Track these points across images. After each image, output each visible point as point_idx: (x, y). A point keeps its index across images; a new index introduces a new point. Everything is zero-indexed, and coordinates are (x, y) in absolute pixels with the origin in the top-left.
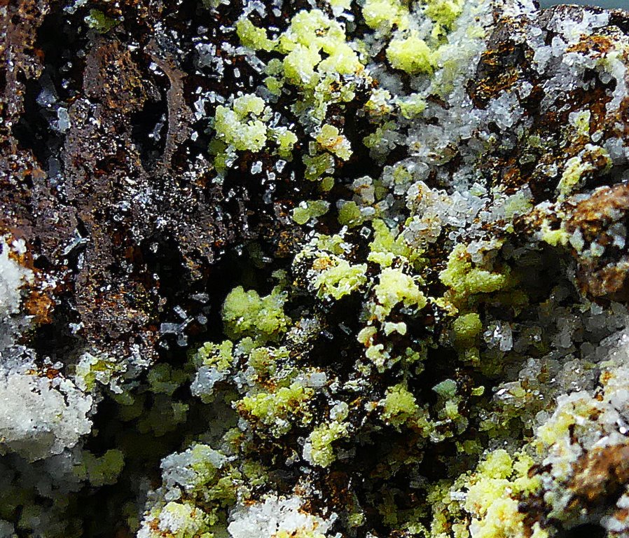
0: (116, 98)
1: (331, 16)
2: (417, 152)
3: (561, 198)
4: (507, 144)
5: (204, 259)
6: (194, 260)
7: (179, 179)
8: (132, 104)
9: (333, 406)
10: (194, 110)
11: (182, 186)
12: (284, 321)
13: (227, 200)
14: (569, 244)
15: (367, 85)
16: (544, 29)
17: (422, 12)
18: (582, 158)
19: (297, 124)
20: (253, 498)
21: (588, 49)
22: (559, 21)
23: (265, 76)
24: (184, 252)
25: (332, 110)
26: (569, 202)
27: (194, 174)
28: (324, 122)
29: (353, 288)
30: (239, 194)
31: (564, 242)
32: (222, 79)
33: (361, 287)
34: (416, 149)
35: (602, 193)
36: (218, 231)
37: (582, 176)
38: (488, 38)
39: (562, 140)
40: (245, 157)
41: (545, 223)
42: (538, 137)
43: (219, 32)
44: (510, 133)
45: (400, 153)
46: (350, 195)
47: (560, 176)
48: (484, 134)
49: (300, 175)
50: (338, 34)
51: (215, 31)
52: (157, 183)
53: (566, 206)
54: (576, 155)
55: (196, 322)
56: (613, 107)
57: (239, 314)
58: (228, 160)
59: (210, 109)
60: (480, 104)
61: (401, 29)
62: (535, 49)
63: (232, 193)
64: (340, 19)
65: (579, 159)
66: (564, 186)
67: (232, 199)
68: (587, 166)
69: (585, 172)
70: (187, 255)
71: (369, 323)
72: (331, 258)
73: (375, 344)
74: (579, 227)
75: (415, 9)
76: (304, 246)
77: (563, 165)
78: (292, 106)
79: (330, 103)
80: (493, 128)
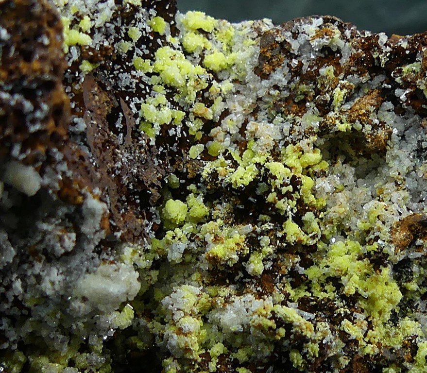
0: (99, 108)
1: (174, 49)
2: (235, 110)
3: (336, 109)
4: (286, 94)
5: (158, 186)
6: (153, 188)
7: (138, 145)
8: (108, 109)
9: (260, 240)
10: (131, 109)
11: (140, 149)
12: (207, 209)
13: (159, 153)
14: (353, 129)
15: (211, 78)
16: (291, 32)
17: (216, 38)
18: (340, 88)
19: (180, 107)
20: (225, 302)
21: (323, 36)
22: (299, 27)
23: (152, 85)
24: (147, 185)
25: (198, 94)
26: (342, 110)
27: (144, 141)
28: (195, 102)
29: (253, 177)
30: (165, 149)
31: (350, 128)
32: (135, 91)
33: (257, 176)
34: (234, 109)
35: (359, 101)
36: (158, 171)
37: (344, 96)
38: (259, 44)
39: (318, 84)
40: (165, 128)
41: (337, 122)
42: (305, 85)
43: (127, 66)
44: (287, 88)
45: (226, 113)
46: (212, 139)
47: (332, 100)
48: (272, 92)
49: (187, 133)
50: (181, 57)
51: (124, 66)
52: (129, 149)
53: (341, 112)
54: (336, 87)
55: (155, 223)
56: (344, 61)
57: (178, 213)
58: (157, 130)
59: (138, 106)
60: (265, 76)
61: (209, 49)
62: (291, 42)
63: (161, 149)
64: (179, 49)
65: (338, 89)
66: (336, 103)
67: (162, 152)
68: (345, 91)
69: (345, 93)
70: (149, 186)
71: (273, 190)
72: (226, 169)
73: (279, 199)
74: (357, 119)
75: (210, 38)
76: (204, 168)
77: (332, 93)
78: (174, 98)
79: (197, 91)
80: (276, 87)
